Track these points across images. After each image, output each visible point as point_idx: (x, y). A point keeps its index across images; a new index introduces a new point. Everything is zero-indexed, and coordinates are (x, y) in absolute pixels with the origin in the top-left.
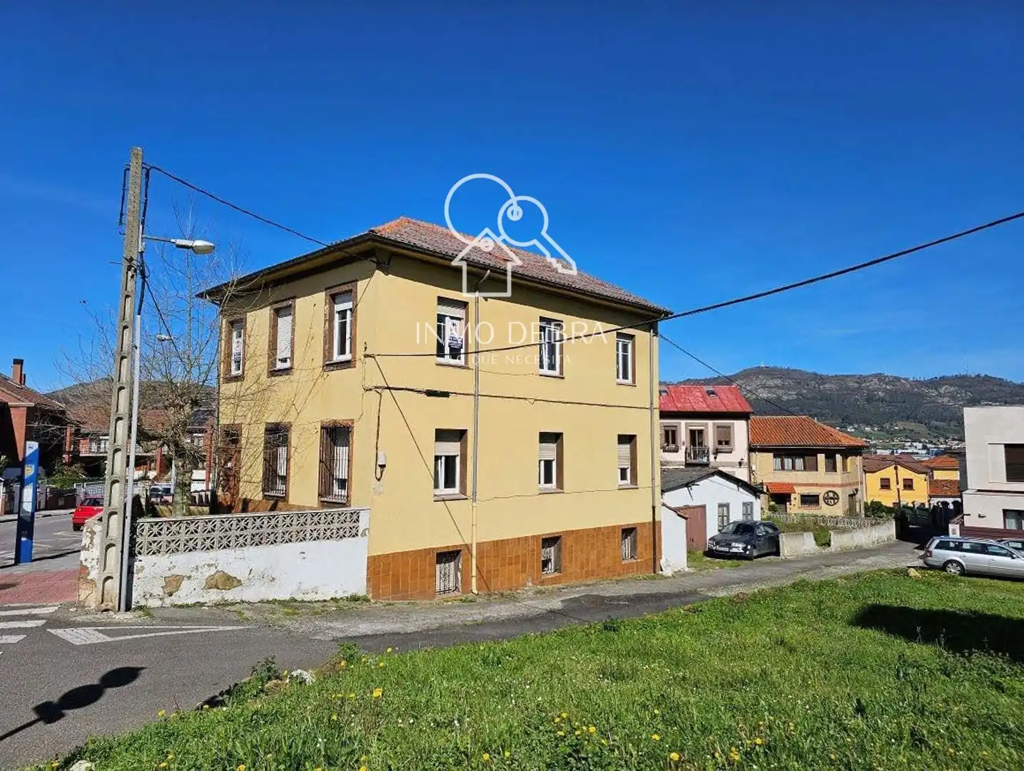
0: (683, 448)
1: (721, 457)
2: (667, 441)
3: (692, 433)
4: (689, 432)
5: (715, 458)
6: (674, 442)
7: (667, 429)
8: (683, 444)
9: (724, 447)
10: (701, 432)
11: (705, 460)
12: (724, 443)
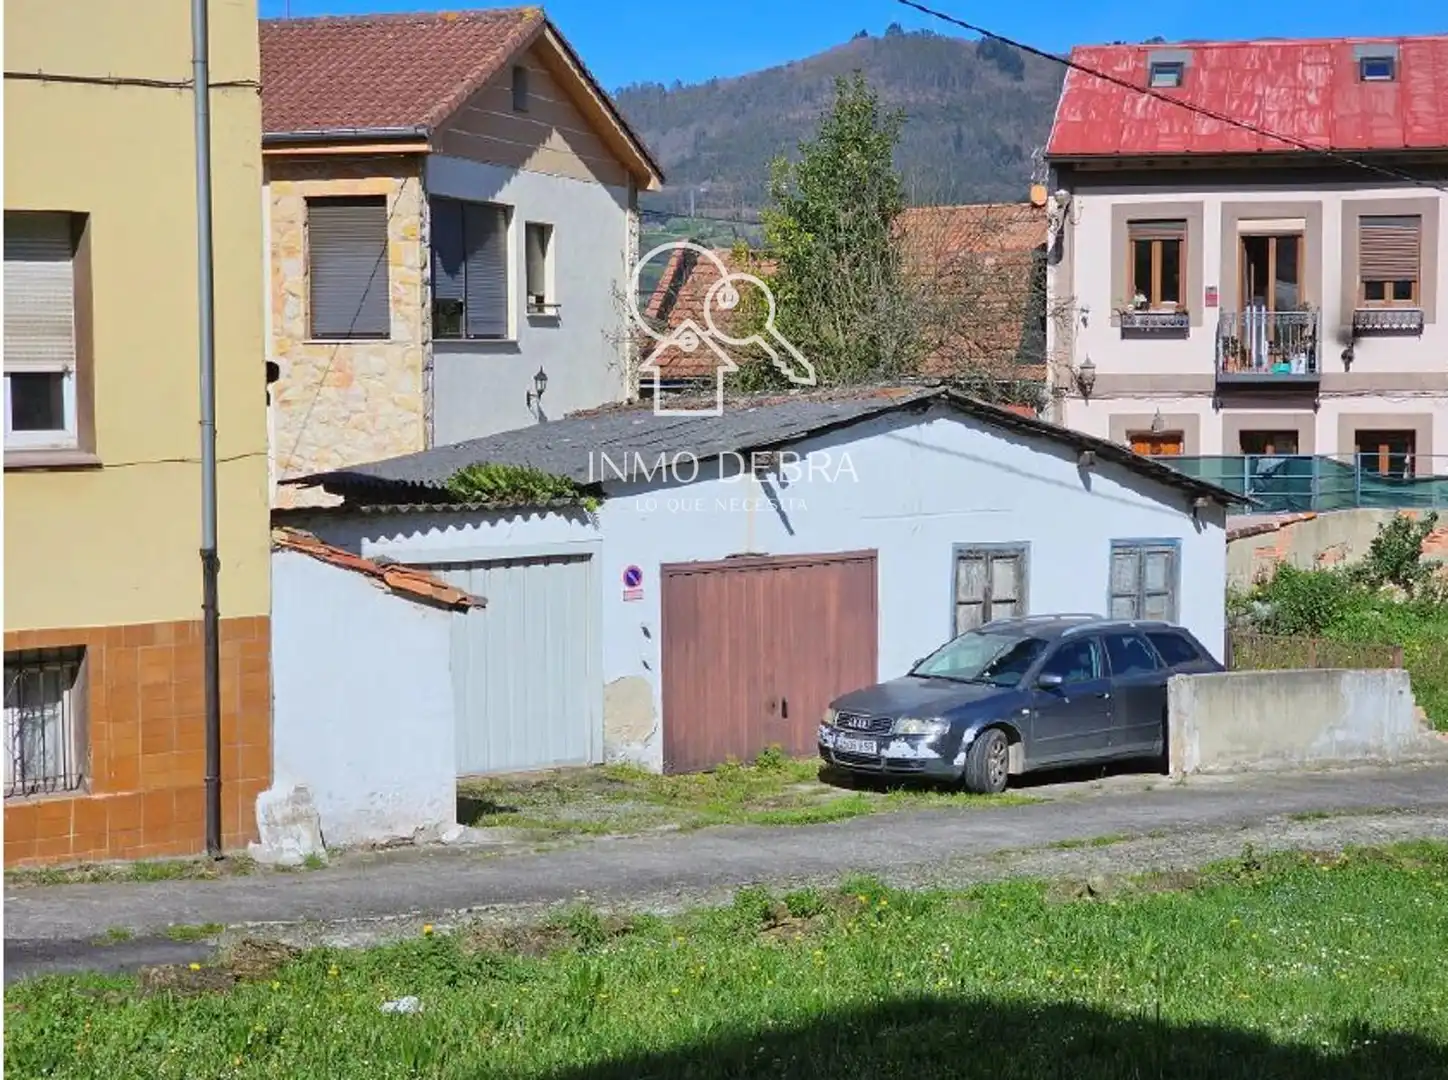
0: (1210, 317)
1: (1374, 355)
2: (1142, 283)
3: (1255, 246)
4: (1237, 246)
5: (1347, 358)
6: (1171, 290)
7: (1145, 233)
8: (1211, 299)
9: (1390, 308)
10: (1289, 244)
11: (1298, 367)
12: (1389, 289)
